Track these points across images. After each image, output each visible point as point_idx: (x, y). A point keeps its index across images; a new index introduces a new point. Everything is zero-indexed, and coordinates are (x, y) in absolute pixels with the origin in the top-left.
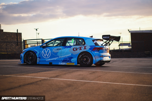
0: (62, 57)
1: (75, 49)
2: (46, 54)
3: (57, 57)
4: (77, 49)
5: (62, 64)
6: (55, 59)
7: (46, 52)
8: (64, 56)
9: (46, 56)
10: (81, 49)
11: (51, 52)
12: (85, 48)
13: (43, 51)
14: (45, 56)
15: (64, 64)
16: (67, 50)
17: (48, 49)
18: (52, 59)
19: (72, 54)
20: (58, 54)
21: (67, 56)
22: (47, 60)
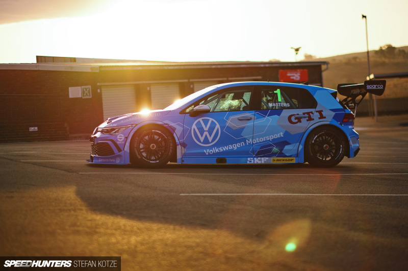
0: (255, 141)
1: (293, 119)
2: (206, 133)
3: (240, 141)
4: (299, 119)
5: (257, 161)
6: (235, 147)
7: (206, 129)
8: (263, 139)
9: (206, 141)
10: (310, 119)
11: (222, 128)
12: (322, 117)
13: (194, 126)
14: (202, 139)
15: (263, 160)
16: (270, 121)
17: (211, 119)
18: (225, 148)
19: (286, 133)
20: (244, 134)
21: (271, 138)
22: (207, 151)
